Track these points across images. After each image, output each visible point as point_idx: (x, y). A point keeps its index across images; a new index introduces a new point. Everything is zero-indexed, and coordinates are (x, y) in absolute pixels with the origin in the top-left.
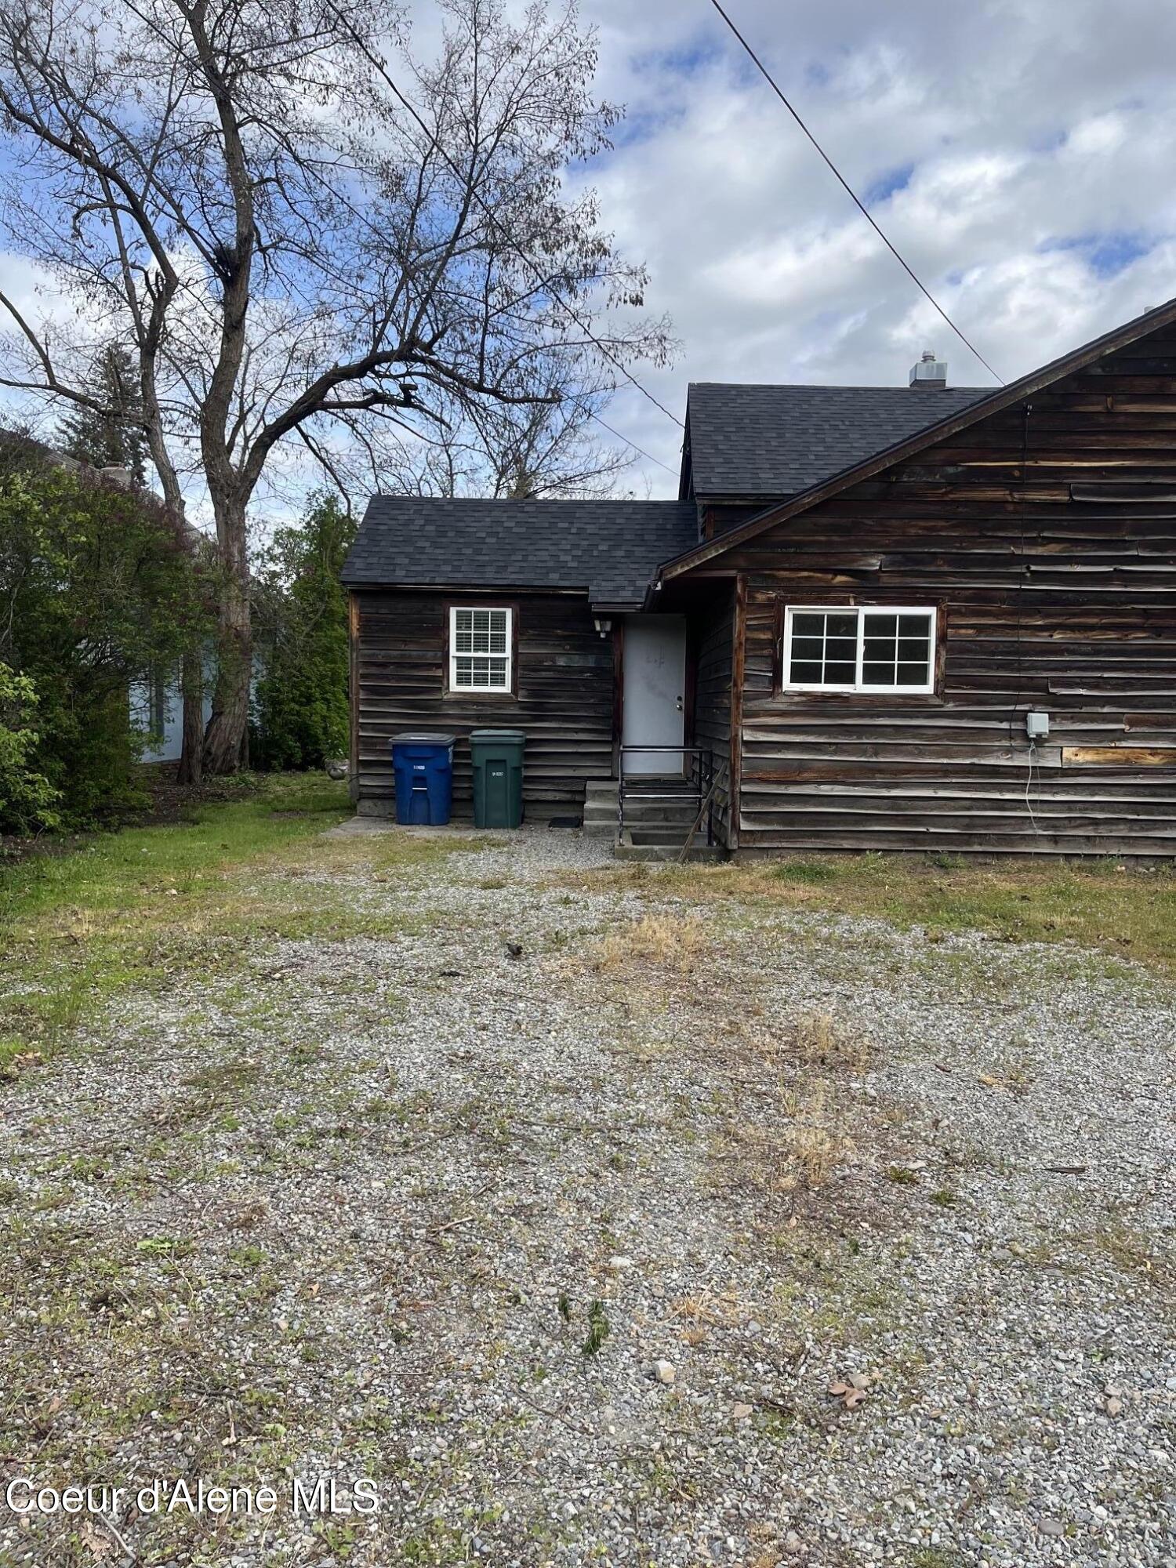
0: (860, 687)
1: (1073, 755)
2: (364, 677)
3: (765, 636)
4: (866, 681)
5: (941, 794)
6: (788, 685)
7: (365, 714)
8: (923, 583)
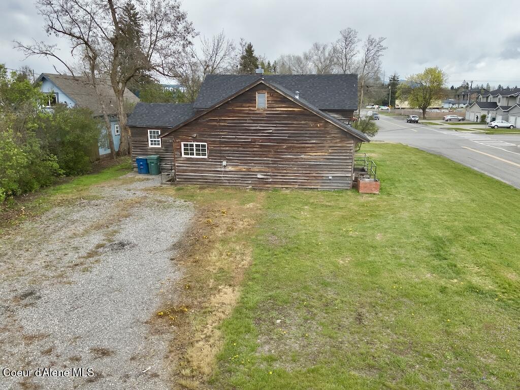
0: (195, 156)
1: (230, 168)
2: (133, 144)
3: (179, 147)
4: (196, 155)
5: (210, 175)
6: (183, 155)
7: (133, 151)
8: (204, 139)
